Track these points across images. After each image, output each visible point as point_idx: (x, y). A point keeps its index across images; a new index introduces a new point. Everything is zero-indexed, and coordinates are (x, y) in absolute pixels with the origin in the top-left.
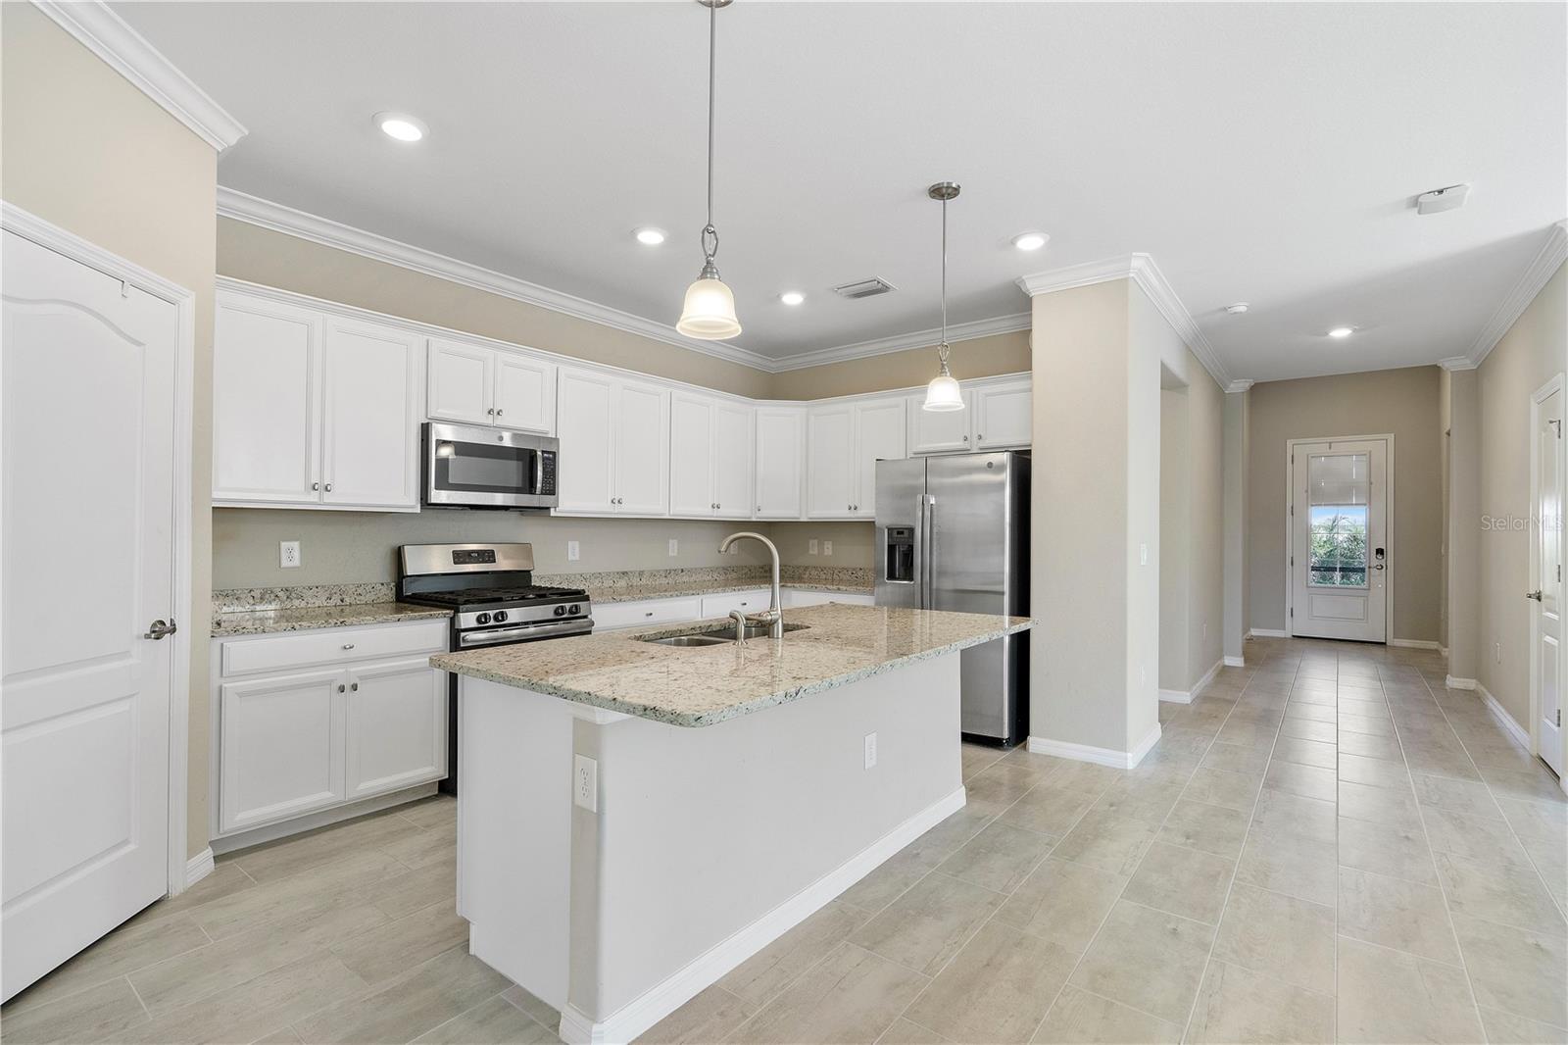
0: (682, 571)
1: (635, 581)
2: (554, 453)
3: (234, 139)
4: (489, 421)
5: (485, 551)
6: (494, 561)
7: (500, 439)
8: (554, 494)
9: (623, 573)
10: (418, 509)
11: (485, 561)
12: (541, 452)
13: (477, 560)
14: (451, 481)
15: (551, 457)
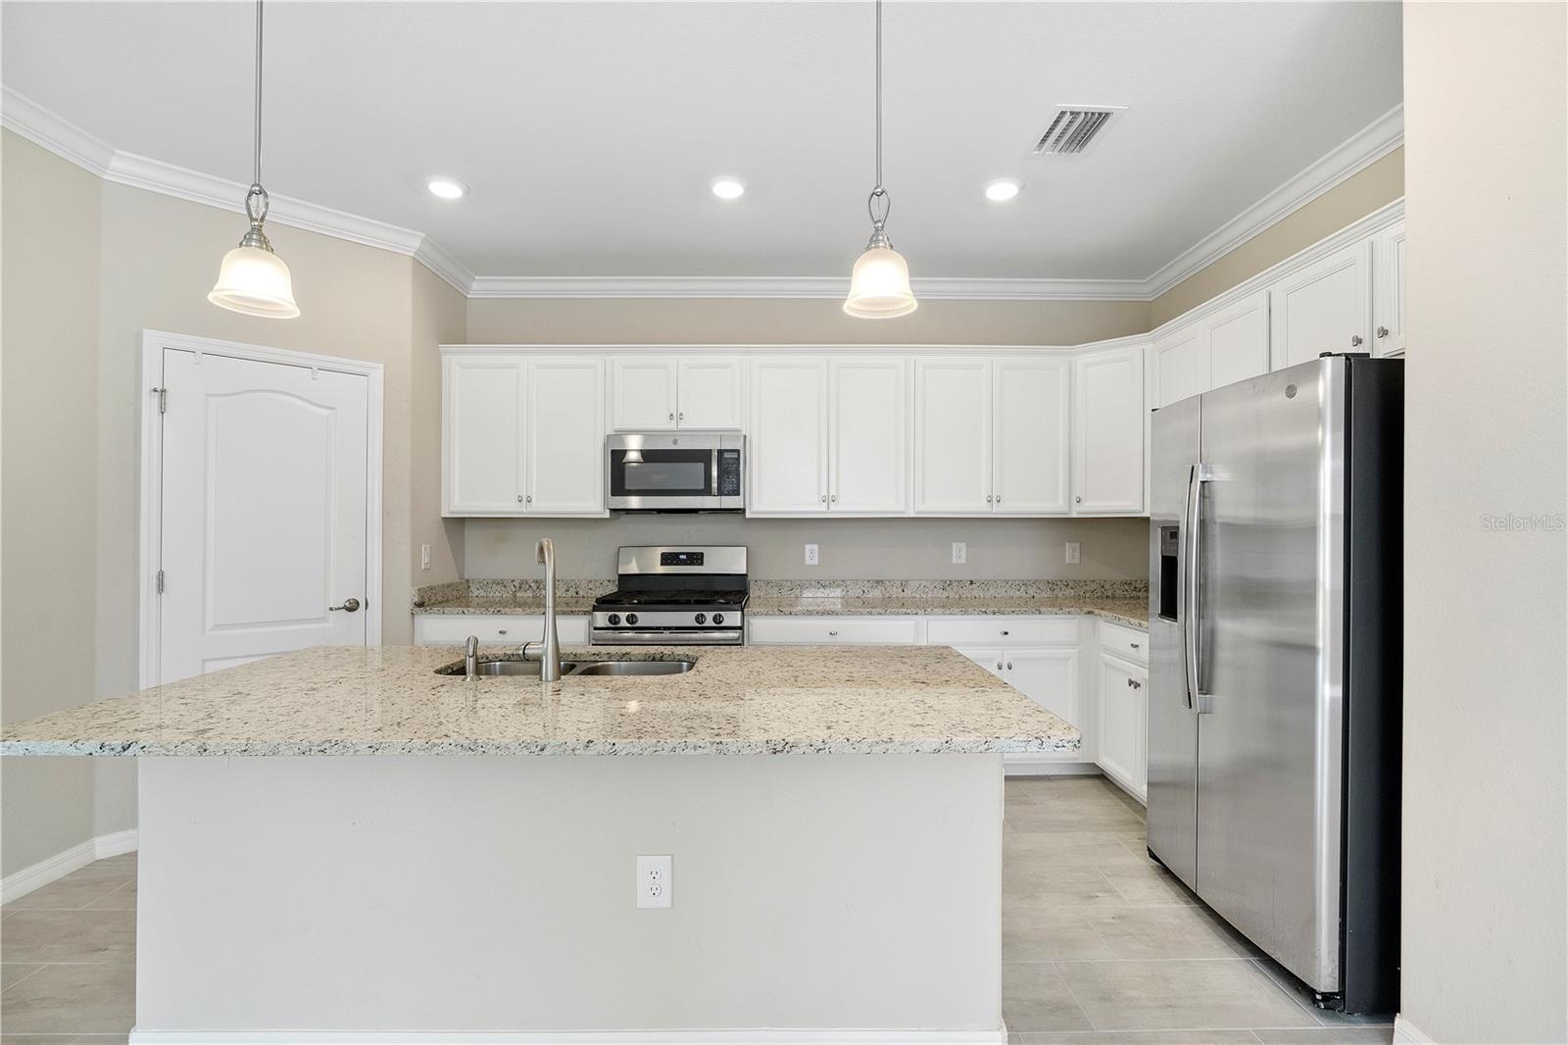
0: (972, 582)
1: (896, 592)
2: (738, 451)
3: (417, 244)
4: (672, 426)
5: (694, 554)
6: (702, 564)
7: (675, 442)
8: (738, 494)
9: (878, 582)
10: (607, 515)
11: (692, 564)
12: (718, 451)
13: (684, 563)
14: (628, 487)
15: (735, 455)
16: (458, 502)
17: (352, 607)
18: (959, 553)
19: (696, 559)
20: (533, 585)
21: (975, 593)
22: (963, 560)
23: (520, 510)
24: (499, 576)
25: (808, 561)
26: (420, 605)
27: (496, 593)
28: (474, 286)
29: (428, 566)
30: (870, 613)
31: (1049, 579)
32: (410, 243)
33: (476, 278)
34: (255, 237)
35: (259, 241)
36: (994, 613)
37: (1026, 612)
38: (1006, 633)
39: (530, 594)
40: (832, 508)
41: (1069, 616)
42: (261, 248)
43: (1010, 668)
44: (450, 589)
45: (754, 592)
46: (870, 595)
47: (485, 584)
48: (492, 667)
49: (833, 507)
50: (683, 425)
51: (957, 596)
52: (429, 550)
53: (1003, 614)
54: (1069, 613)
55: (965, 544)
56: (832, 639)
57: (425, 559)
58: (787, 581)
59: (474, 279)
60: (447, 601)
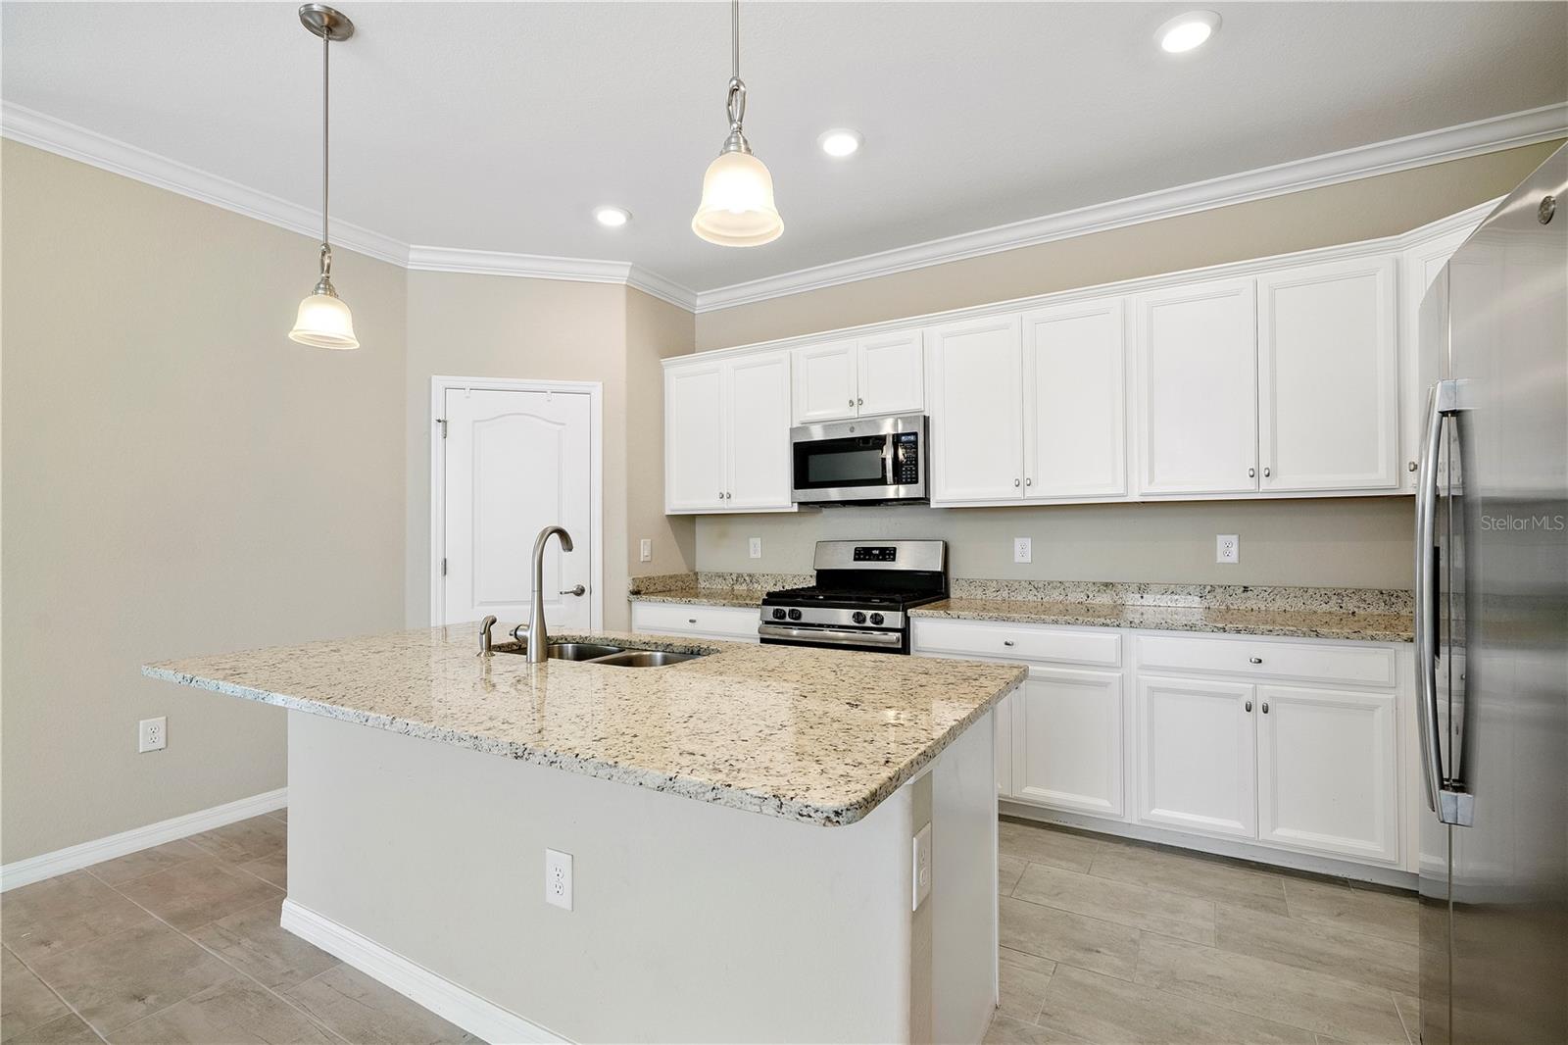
0: (1246, 589)
2: (915, 434)
3: (627, 272)
4: (853, 413)
5: (887, 548)
6: (894, 560)
7: (852, 430)
8: (917, 482)
9: (1106, 585)
10: (795, 508)
11: (884, 559)
12: (893, 435)
13: (877, 558)
14: (812, 479)
15: (912, 438)
16: (679, 502)
17: (580, 592)
18: (1227, 549)
19: (888, 554)
20: (747, 578)
21: (1252, 604)
22: (1234, 558)
23: (721, 506)
24: (720, 570)
25: (1018, 558)
26: (636, 593)
27: (719, 585)
28: (698, 302)
29: (649, 559)
30: (1056, 622)
31: (1384, 587)
32: (619, 273)
33: (699, 294)
34: (322, 286)
35: (325, 289)
36: (1239, 632)
37: (1293, 634)
38: (1260, 661)
39: (744, 587)
40: (1028, 495)
41: (1374, 643)
42: (325, 294)
43: (1266, 712)
44: (673, 580)
45: (955, 592)
46: (1097, 600)
47: (710, 577)
48: (565, 649)
49: (1030, 492)
50: (864, 411)
51: (1223, 607)
52: (649, 544)
53: (1253, 633)
54: (1373, 638)
55: (1235, 537)
56: (1008, 650)
57: (644, 552)
58: (992, 581)
59: (697, 296)
60: (670, 590)
